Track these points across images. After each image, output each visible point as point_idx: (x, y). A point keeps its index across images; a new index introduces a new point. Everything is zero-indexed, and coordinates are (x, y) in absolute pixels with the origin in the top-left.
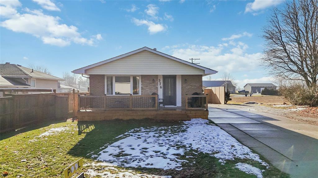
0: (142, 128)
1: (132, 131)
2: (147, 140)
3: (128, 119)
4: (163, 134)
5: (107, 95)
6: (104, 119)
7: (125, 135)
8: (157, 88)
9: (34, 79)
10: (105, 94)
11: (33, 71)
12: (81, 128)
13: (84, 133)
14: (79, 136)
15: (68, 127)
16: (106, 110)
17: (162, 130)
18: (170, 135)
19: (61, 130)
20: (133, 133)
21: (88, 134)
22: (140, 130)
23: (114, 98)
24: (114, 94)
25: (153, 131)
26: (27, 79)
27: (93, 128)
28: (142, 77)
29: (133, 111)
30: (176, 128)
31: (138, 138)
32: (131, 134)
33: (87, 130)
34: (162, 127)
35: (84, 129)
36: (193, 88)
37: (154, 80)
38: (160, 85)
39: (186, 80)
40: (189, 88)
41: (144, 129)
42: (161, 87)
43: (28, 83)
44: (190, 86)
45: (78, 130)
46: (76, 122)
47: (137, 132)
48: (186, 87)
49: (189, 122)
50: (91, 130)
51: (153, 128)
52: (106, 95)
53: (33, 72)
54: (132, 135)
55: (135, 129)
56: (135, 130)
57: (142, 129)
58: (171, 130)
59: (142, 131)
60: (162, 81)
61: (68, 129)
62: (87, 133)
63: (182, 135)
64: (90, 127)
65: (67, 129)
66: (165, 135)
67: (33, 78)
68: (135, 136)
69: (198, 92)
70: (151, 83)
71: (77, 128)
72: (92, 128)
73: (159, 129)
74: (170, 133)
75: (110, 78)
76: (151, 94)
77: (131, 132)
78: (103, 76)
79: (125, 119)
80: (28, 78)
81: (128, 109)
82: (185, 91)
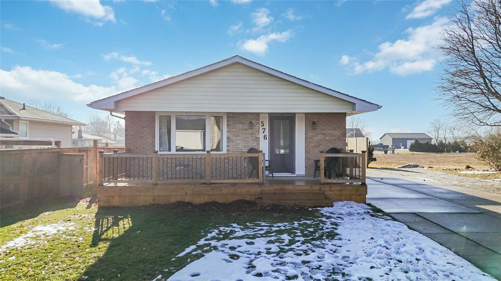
0: (235, 225)
1: (213, 234)
2: (254, 263)
3: (202, 202)
4: (287, 245)
5: (159, 153)
6: (152, 202)
7: (199, 247)
8: (258, 138)
9: (26, 122)
10: (156, 150)
11: (24, 107)
12: (102, 224)
13: (106, 240)
14: (93, 249)
15: (74, 221)
16: (156, 184)
17: (280, 232)
18: (304, 247)
19: (55, 231)
20: (219, 240)
21: (115, 243)
22: (232, 232)
23: (173, 158)
24: (173, 151)
25: (262, 236)
26: (11, 122)
27: (127, 226)
28: (228, 117)
29: (212, 185)
30: (310, 226)
31: (233, 257)
32: (213, 243)
33: (114, 233)
34: (279, 224)
35: (108, 228)
36: (327, 138)
37: (251, 123)
38: (264, 133)
39: (314, 123)
40: (319, 138)
41: (242, 229)
42: (265, 137)
43: (13, 129)
44: (322, 136)
45: (94, 229)
46: (95, 208)
47: (226, 236)
48: (315, 138)
49: (331, 209)
50: (122, 231)
51: (259, 225)
52: (157, 152)
53: (24, 109)
54: (215, 248)
55: (222, 229)
56: (220, 231)
57: (237, 230)
58: (302, 231)
59: (237, 234)
60: (267, 126)
61: (71, 226)
62: (113, 240)
63: (334, 248)
64: (121, 223)
65: (71, 228)
66: (293, 246)
67: (22, 120)
68: (223, 251)
69: (339, 147)
70: (246, 130)
71: (93, 224)
72: (126, 224)
73: (274, 229)
74: (303, 243)
75: (166, 118)
76: (247, 151)
77: (213, 238)
78: (151, 115)
79: (197, 203)
80: (14, 120)
81: (202, 181)
82: (313, 145)
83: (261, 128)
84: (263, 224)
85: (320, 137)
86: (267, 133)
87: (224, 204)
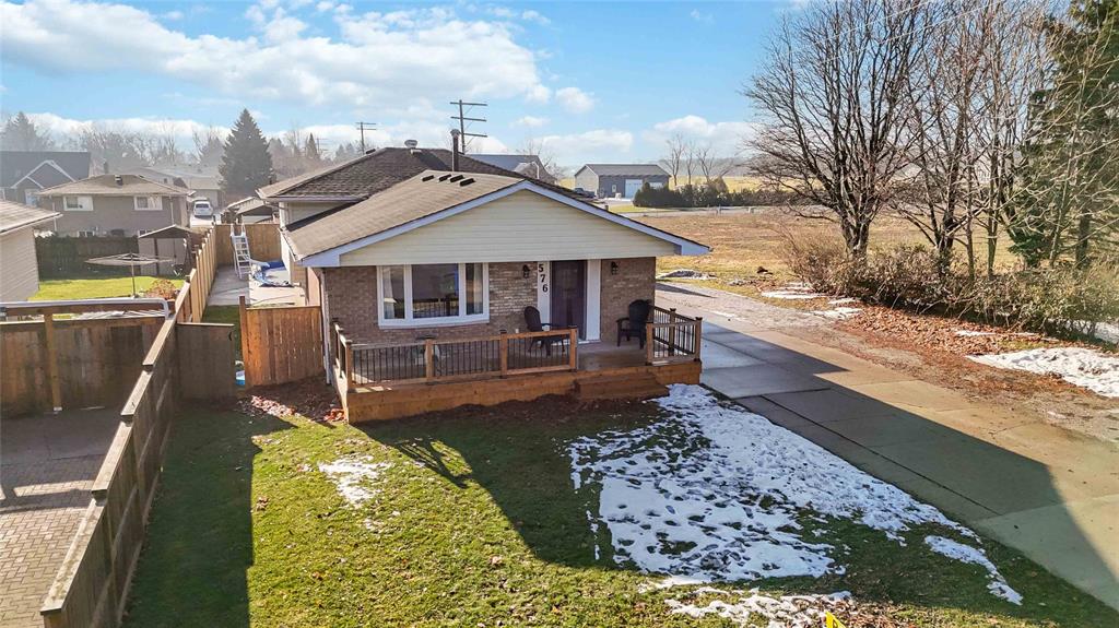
0: (587, 439)
2: (661, 486)
8: (536, 290)
10: (380, 316)
17: (647, 444)
20: (591, 462)
24: (409, 318)
25: (632, 451)
29: (511, 378)
31: (633, 483)
32: (591, 467)
34: (636, 432)
36: (631, 286)
37: (525, 267)
38: (543, 280)
39: (614, 265)
40: (620, 286)
42: (545, 288)
44: (624, 283)
48: (614, 286)
51: (614, 436)
55: (576, 445)
56: (578, 449)
57: (596, 445)
58: (669, 440)
59: (603, 452)
60: (546, 271)
63: (720, 459)
66: (678, 462)
68: (615, 476)
69: (645, 297)
73: (636, 440)
74: (685, 456)
76: (521, 310)
77: (582, 460)
81: (495, 374)
82: (611, 296)
83: (539, 274)
84: (617, 434)
85: (620, 284)
86: (547, 281)
87: (526, 402)
